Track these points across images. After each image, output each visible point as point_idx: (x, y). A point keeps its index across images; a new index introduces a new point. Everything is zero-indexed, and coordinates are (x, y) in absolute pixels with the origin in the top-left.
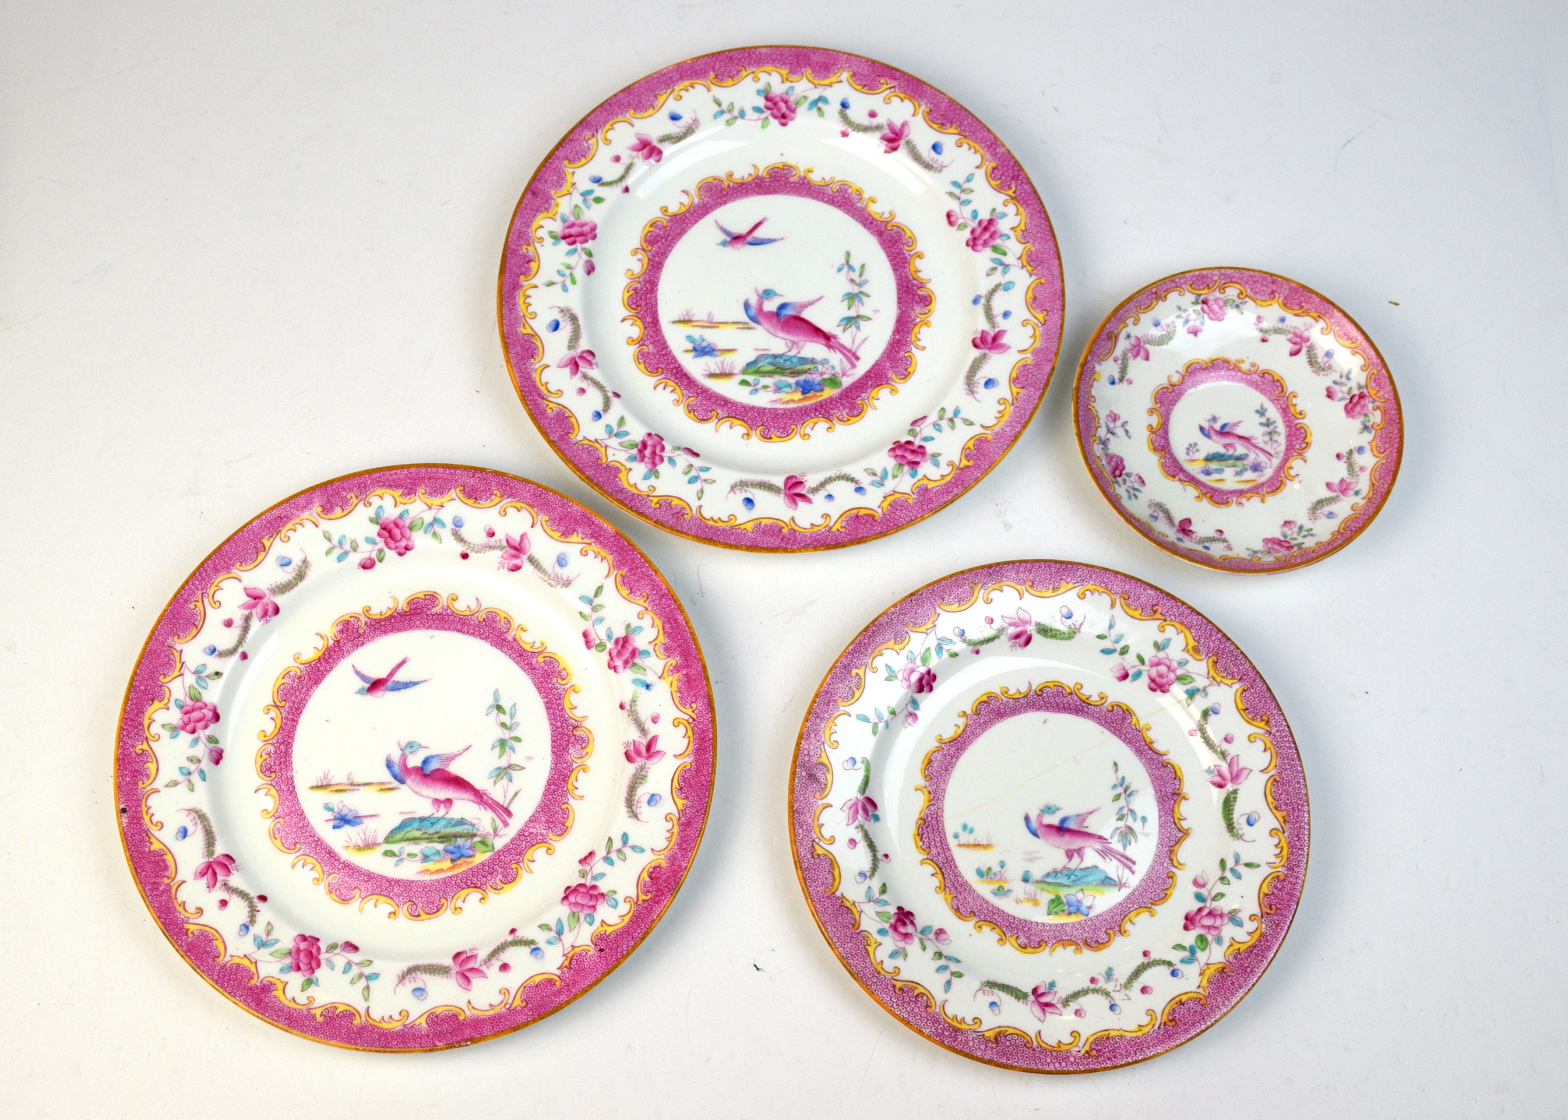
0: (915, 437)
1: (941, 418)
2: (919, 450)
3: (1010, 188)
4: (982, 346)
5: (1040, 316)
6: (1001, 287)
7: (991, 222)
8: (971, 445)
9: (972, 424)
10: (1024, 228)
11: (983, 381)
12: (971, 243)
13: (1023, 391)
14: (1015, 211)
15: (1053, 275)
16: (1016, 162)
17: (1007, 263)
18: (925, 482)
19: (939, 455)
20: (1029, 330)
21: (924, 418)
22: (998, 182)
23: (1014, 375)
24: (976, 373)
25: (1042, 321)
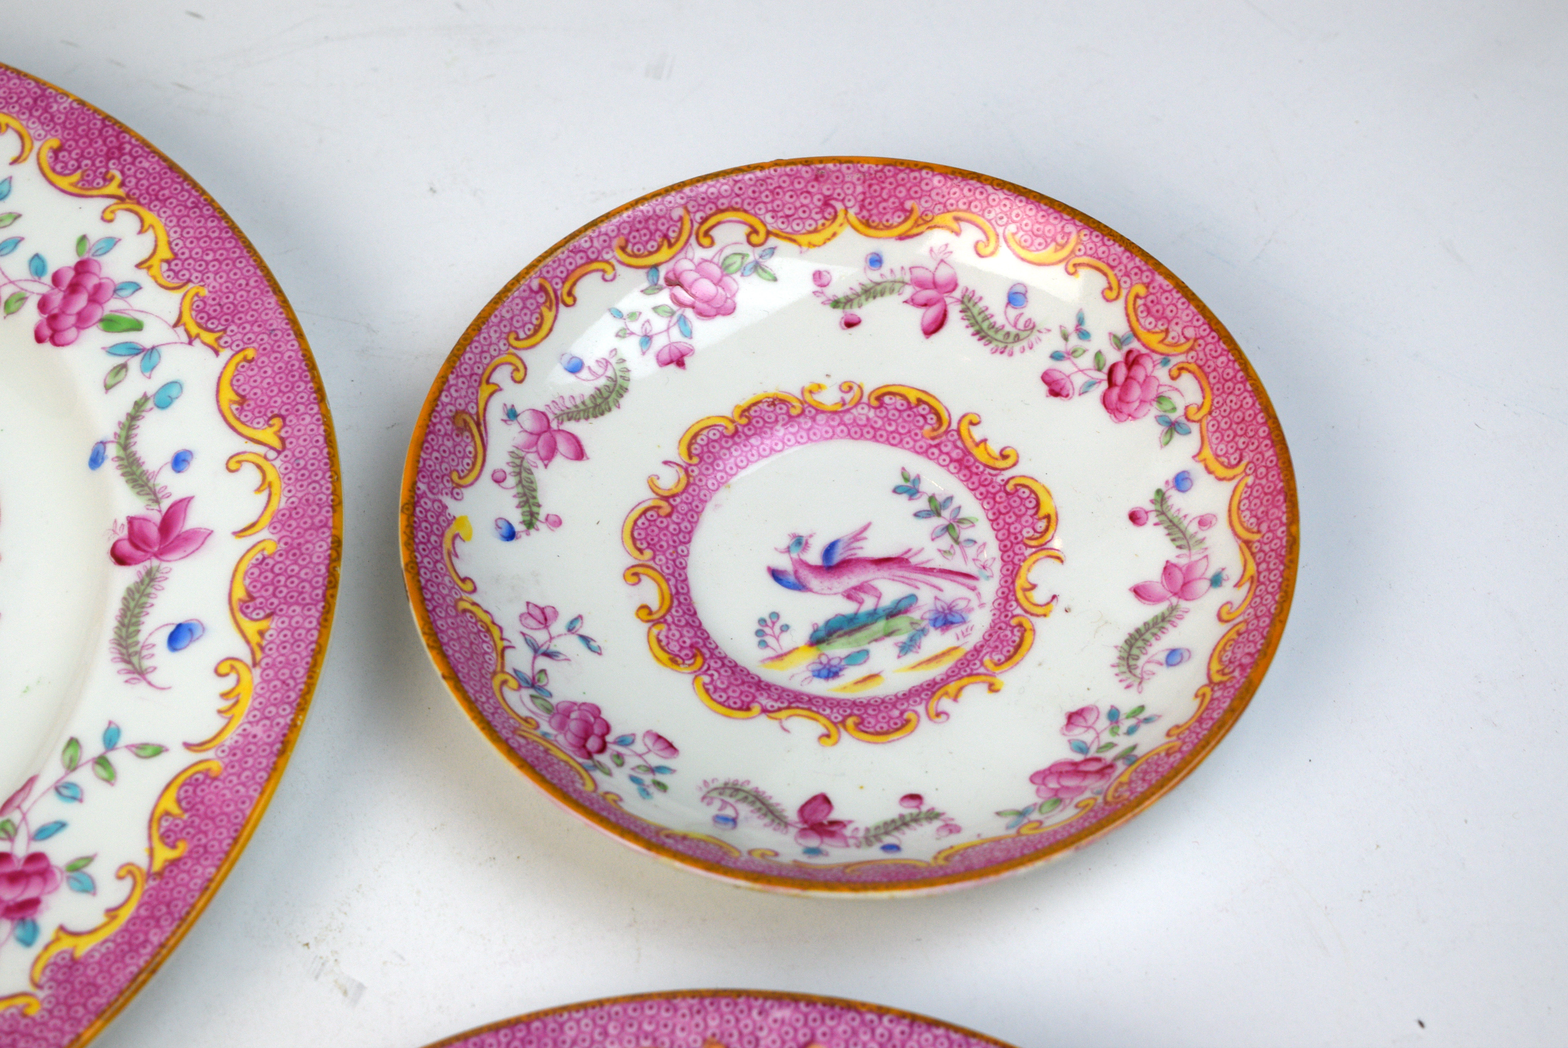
0: (11, 838)
1: (72, 766)
2: (31, 868)
3: (107, 180)
4: (140, 554)
5: (268, 435)
6: (150, 404)
7: (82, 268)
8: (169, 804)
9: (159, 750)
10: (168, 255)
11: (161, 638)
12: (47, 332)
13: (271, 626)
14: (136, 225)
15: (271, 333)
16: (106, 118)
17: (148, 345)
18: (67, 943)
19: (89, 859)
20: (250, 476)
21: (32, 781)
22: (76, 177)
23: (240, 593)
24: (138, 624)
25: (276, 443)
